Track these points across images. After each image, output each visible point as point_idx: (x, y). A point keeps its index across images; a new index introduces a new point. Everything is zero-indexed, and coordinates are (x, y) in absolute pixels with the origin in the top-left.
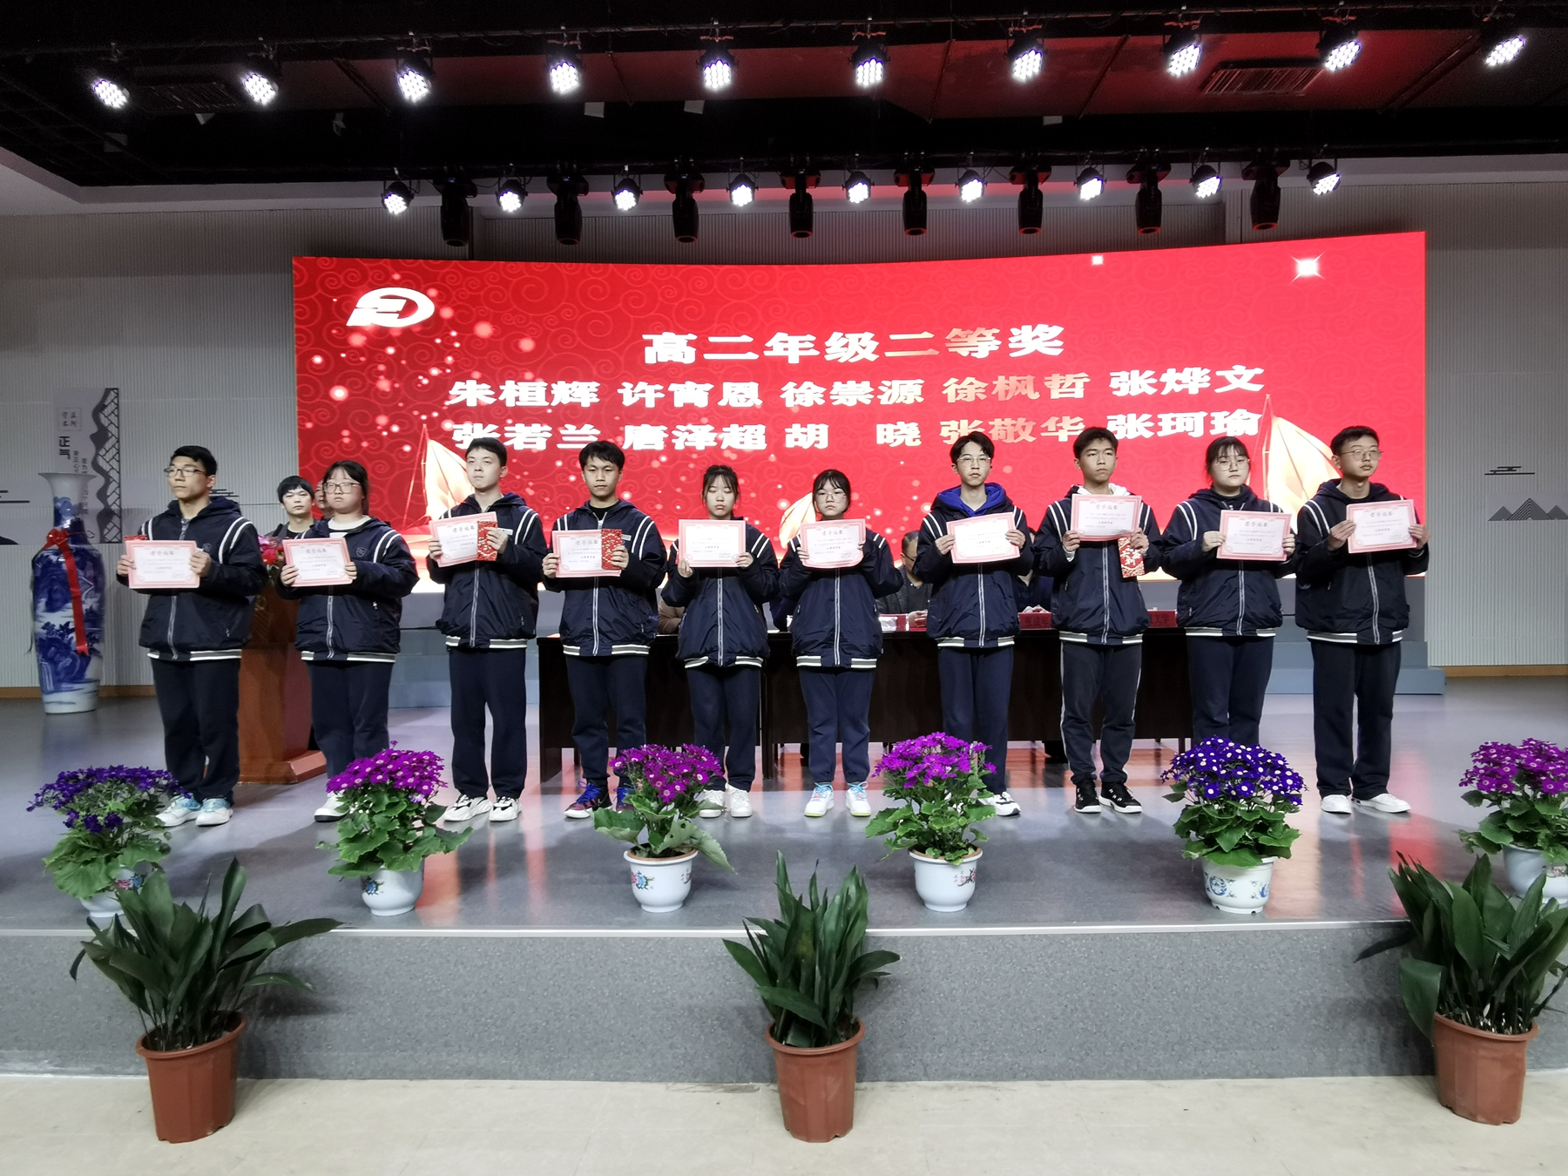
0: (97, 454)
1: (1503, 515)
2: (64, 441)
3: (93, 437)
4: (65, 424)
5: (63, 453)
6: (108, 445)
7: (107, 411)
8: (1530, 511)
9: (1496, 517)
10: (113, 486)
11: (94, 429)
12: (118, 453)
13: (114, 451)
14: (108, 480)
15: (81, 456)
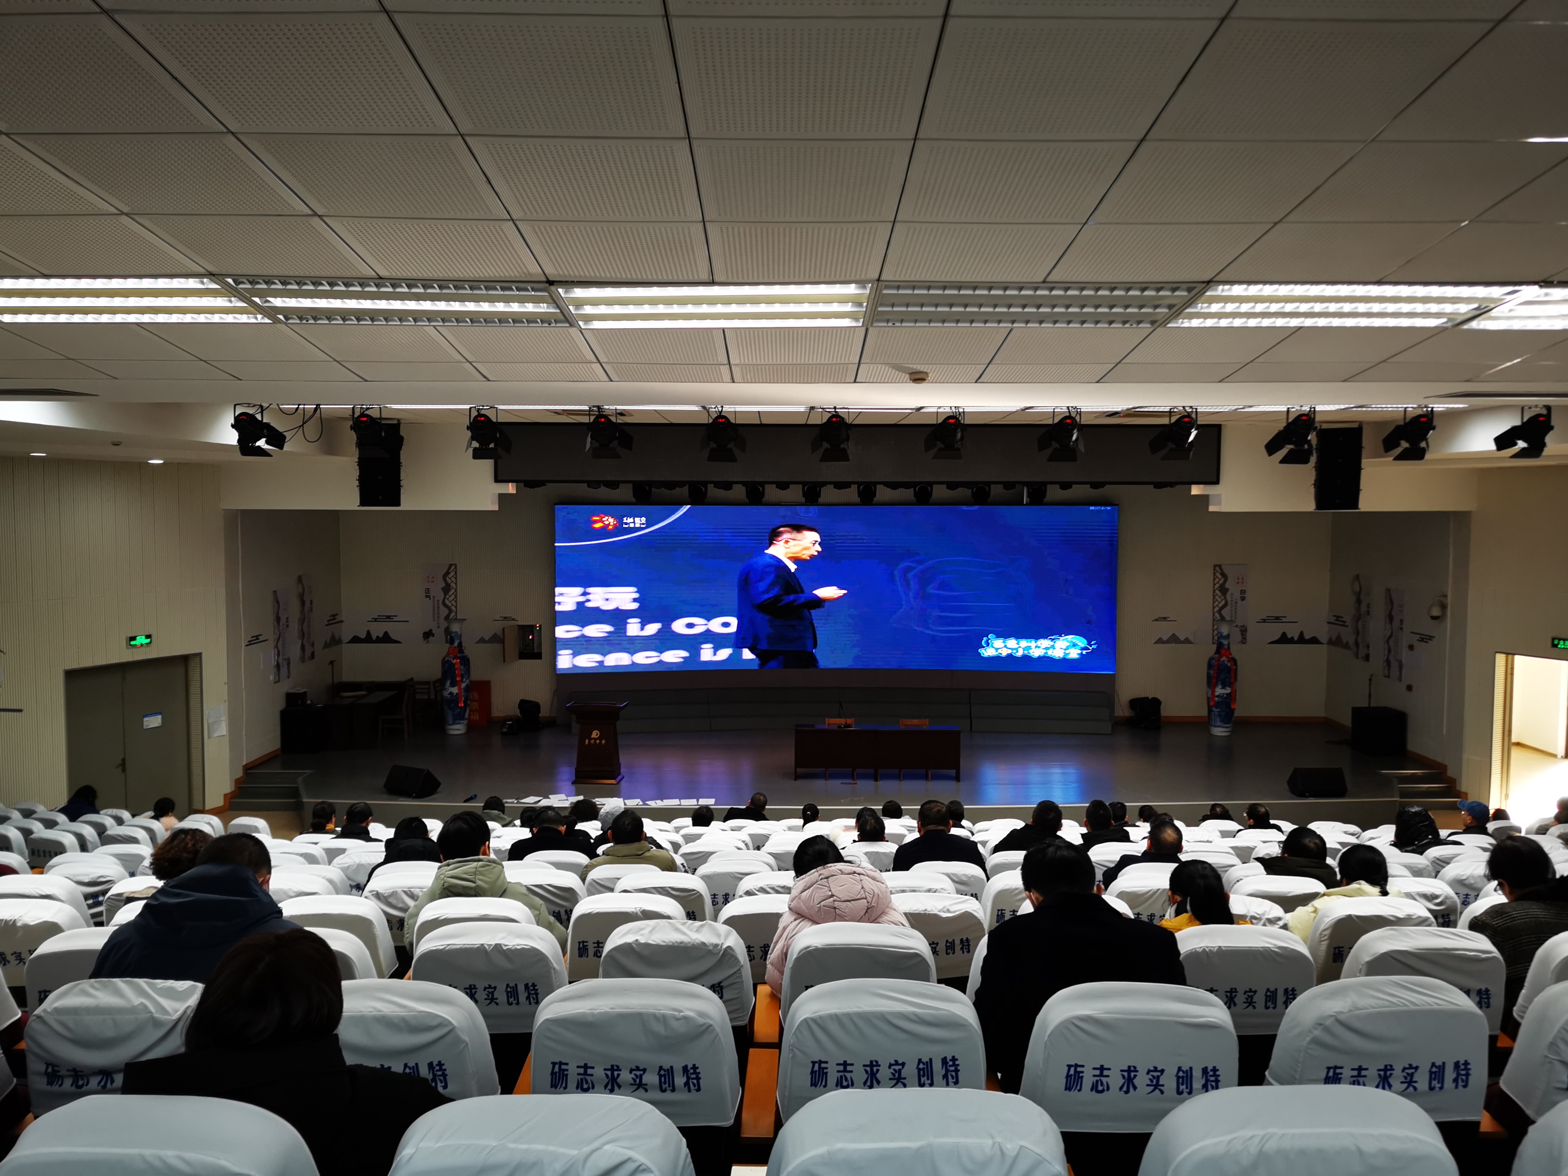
0: (445, 598)
1: (1160, 641)
2: (428, 590)
3: (443, 589)
4: (428, 582)
5: (427, 596)
6: (450, 593)
7: (450, 576)
8: (1174, 639)
9: (1156, 643)
10: (453, 614)
11: (443, 585)
12: (456, 597)
13: (453, 596)
14: (450, 611)
15: (436, 599)
